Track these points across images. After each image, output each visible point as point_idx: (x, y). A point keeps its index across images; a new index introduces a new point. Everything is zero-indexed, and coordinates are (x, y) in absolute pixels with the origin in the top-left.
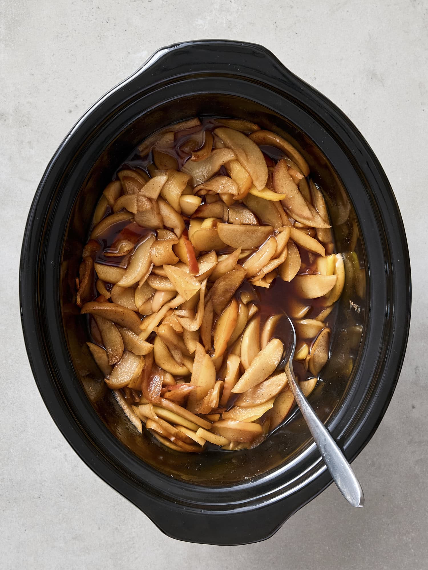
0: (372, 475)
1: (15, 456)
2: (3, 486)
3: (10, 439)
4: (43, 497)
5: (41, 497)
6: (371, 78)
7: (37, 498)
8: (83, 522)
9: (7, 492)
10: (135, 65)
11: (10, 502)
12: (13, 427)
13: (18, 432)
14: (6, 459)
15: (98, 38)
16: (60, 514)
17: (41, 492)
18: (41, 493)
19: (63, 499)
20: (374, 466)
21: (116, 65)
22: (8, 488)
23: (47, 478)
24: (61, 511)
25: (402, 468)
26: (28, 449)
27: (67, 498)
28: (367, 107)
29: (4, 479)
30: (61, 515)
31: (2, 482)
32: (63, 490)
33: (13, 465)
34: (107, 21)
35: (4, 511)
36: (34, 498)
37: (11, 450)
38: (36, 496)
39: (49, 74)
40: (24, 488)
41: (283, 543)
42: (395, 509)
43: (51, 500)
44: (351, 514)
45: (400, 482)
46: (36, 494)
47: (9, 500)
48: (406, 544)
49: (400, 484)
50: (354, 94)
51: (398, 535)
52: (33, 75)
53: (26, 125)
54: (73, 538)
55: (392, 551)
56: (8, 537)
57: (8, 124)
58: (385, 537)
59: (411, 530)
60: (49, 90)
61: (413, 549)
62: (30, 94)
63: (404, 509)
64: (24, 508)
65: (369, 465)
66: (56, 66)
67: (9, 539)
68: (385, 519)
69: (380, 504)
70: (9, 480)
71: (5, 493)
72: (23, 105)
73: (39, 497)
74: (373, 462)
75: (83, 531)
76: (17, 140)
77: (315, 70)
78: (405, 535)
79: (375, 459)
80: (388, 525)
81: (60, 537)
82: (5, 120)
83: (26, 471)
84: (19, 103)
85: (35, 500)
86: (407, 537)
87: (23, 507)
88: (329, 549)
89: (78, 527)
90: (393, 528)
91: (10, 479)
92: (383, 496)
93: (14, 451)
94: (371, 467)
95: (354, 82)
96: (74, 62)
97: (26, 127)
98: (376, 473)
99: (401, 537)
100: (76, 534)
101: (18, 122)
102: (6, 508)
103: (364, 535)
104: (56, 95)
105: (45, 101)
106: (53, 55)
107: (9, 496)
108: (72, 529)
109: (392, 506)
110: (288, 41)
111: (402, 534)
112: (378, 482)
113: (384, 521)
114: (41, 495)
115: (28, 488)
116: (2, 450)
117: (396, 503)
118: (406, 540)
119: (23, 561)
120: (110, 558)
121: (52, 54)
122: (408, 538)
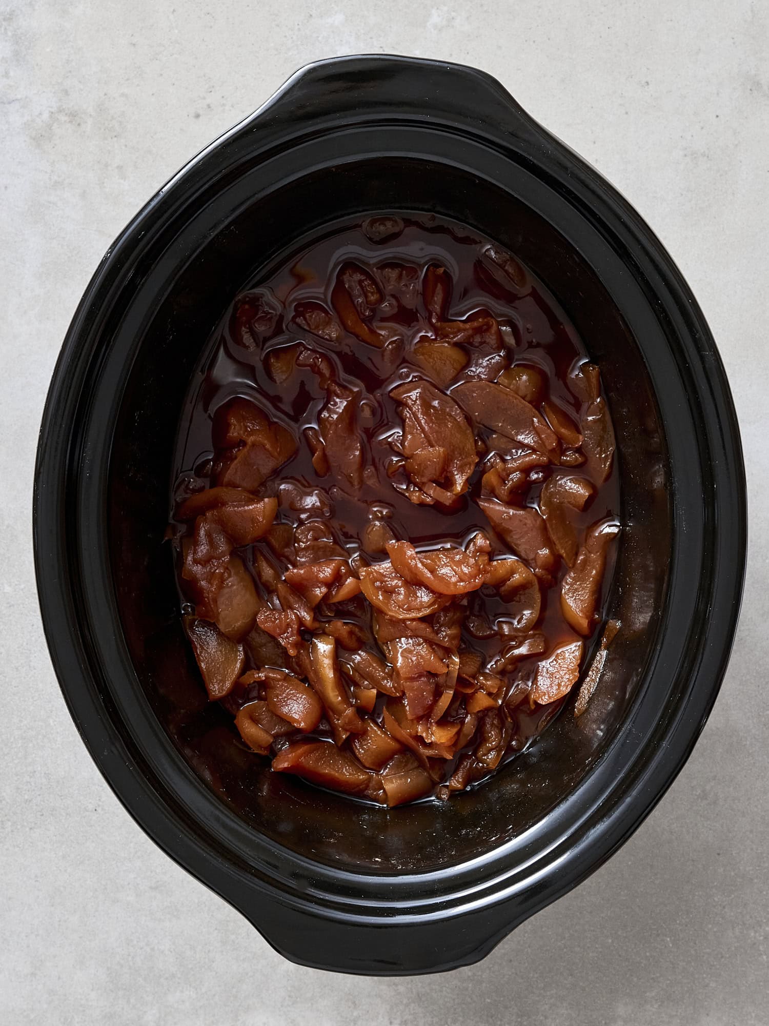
0: (701, 816)
2: (33, 784)
4: (103, 809)
5: (99, 810)
6: (751, 90)
9: (39, 795)
10: (320, 39)
11: (42, 815)
14: (40, 737)
16: (131, 842)
17: (100, 800)
18: (100, 803)
20: (706, 799)
21: (285, 36)
22: (41, 788)
24: (133, 837)
25: (756, 806)
28: (739, 142)
29: (35, 772)
30: (132, 845)
31: (31, 777)
33: (52, 749)
35: (31, 829)
36: (86, 810)
37: (51, 721)
38: (91, 807)
39: (164, 46)
40: (69, 791)
41: (530, 927)
42: (739, 880)
43: (117, 816)
44: (657, 882)
45: (751, 831)
46: (90, 803)
47: (41, 812)
48: (755, 944)
49: (751, 835)
50: (717, 116)
51: (740, 927)
52: (134, 45)
53: (115, 136)
54: (151, 888)
55: (727, 956)
56: (36, 876)
57: (84, 132)
58: (715, 930)
59: (765, 921)
60: (161, 75)
61: (766, 954)
62: (128, 80)
63: (755, 881)
64: (68, 827)
65: (696, 797)
66: (176, 31)
67: (37, 881)
68: (719, 897)
69: (711, 868)
70: (43, 775)
71: (36, 798)
72: (114, 98)
73: (96, 810)
74: (703, 791)
75: (171, 876)
76: (99, 162)
77: (648, 69)
78: (754, 927)
79: (708, 788)
80: (724, 907)
81: (129, 884)
82: (79, 125)
83: (75, 761)
84: (105, 94)
85: (87, 813)
86: (756, 932)
87: (66, 826)
88: (613, 942)
89: (162, 869)
90: (732, 914)
91: (45, 773)
92: (719, 854)
93: (55, 723)
94: (700, 800)
95: (718, 94)
96: (211, 27)
97: (116, 139)
98: (708, 813)
99: (745, 932)
100: (158, 881)
101: (103, 130)
102: (36, 824)
103: (678, 922)
104: (174, 84)
105: (153, 94)
106: (174, 11)
107: (42, 803)
108: (152, 872)
109: (733, 874)
110: (602, 13)
111: (747, 926)
112: (710, 829)
113: (716, 899)
114: (99, 806)
115: (77, 792)
116: (35, 721)
117: (741, 868)
118: (755, 938)
119: (60, 921)
120: (216, 929)
121: (172, 10)
122: (757, 934)
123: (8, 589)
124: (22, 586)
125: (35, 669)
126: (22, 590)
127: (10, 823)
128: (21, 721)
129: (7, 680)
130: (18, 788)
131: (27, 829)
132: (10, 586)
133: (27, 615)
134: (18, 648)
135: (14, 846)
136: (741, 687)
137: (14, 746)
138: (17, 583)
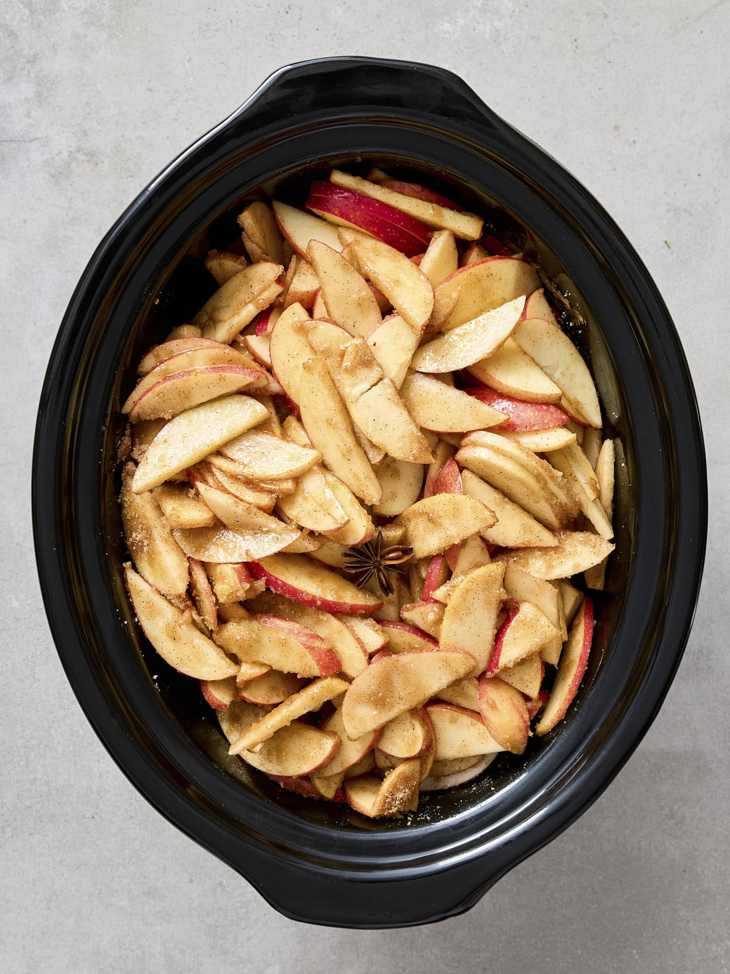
0: (668, 835)
1: (59, 743)
2: (33, 791)
3: (52, 713)
4: (100, 817)
5: (96, 817)
7: (89, 818)
8: (164, 867)
9: (39, 802)
11: (42, 821)
12: (60, 693)
13: (67, 701)
14: (42, 746)
15: (269, 38)
16: (126, 849)
17: (97, 808)
18: (98, 811)
19: (134, 824)
20: (674, 818)
22: (41, 796)
23: (109, 786)
24: (128, 844)
25: (721, 826)
26: (81, 732)
27: (140, 823)
28: (719, 200)
29: (36, 779)
30: (127, 852)
31: (31, 785)
32: (136, 809)
33: (53, 758)
34: (288, 10)
35: (30, 834)
36: (83, 817)
37: (53, 731)
38: (89, 814)
39: (179, 92)
40: (68, 798)
41: (504, 937)
42: (703, 896)
43: (114, 824)
44: (625, 897)
45: (716, 850)
46: (88, 810)
47: (41, 818)
48: (716, 957)
49: (715, 854)
50: (699, 175)
51: (703, 941)
52: (151, 90)
53: (131, 176)
54: (144, 893)
55: (691, 968)
56: (34, 880)
57: (101, 171)
58: (679, 943)
59: (726, 935)
60: (176, 120)
61: (726, 967)
62: (144, 123)
63: (718, 897)
64: (66, 833)
65: (664, 817)
66: (192, 79)
67: (34, 885)
68: (684, 912)
69: (677, 884)
70: (43, 782)
71: (36, 804)
72: (130, 141)
73: (93, 817)
74: (671, 811)
75: (164, 882)
76: (114, 200)
77: (635, 128)
78: (716, 942)
79: (676, 807)
80: (688, 922)
81: (123, 889)
82: (96, 164)
83: (75, 770)
84: (123, 136)
85: (85, 820)
86: (717, 946)
87: (64, 832)
88: (582, 953)
89: (155, 875)
90: (696, 928)
91: (46, 781)
92: (684, 871)
93: (57, 733)
94: (668, 820)
95: (700, 154)
96: (225, 76)
97: (130, 179)
98: (675, 832)
99: (708, 946)
100: (151, 887)
101: (119, 170)
102: (35, 829)
103: (644, 935)
104: (188, 129)
105: (168, 138)
106: (190, 59)
107: (42, 810)
108: (145, 877)
109: (697, 890)
110: (593, 75)
111: (710, 940)
112: (677, 848)
113: (681, 914)
114: (96, 813)
115: (75, 800)
116: (37, 731)
117: (705, 885)
118: (717, 951)
119: (55, 923)
120: (205, 934)
121: (188, 58)
122: (719, 949)
123: (15, 604)
124: (29, 601)
125: (39, 681)
126: (29, 605)
127: (10, 829)
128: (24, 731)
129: (12, 691)
130: (19, 795)
131: (27, 835)
132: (18, 600)
133: (33, 629)
134: (24, 660)
135: (14, 851)
136: (709, 713)
137: (16, 754)
138: (24, 598)
